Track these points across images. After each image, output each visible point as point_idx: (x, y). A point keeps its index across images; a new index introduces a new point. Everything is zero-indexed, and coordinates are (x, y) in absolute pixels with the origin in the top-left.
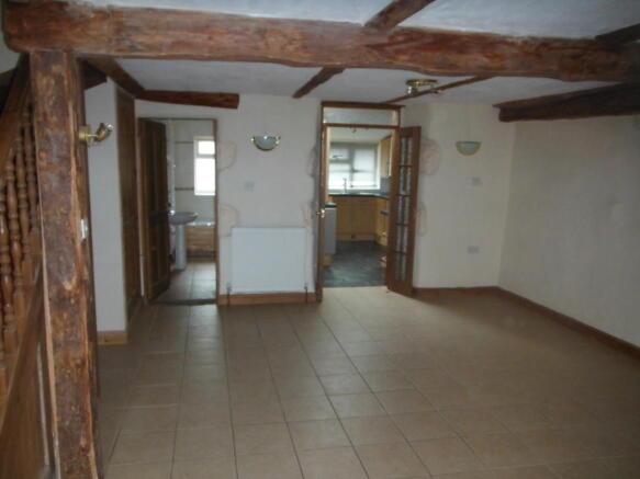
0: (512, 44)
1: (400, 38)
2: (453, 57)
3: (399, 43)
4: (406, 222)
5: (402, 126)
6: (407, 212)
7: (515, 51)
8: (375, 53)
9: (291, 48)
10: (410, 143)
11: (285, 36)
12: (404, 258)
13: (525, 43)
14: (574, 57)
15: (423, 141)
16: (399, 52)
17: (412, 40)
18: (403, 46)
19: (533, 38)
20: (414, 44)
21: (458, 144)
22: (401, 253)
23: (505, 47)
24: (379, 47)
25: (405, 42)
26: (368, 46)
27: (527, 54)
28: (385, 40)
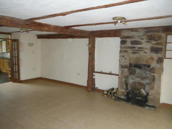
0: (52, 26)
1: (32, 23)
2: (42, 28)
3: (32, 24)
4: (17, 63)
5: (12, 39)
6: (16, 61)
7: (52, 28)
8: (27, 25)
9: (8, 23)
10: (16, 43)
11: (7, 20)
12: (17, 73)
13: (54, 26)
14: (62, 29)
15: (19, 43)
16: (32, 26)
17: (34, 24)
18: (32, 25)
19: (55, 26)
20: (34, 25)
21: (28, 44)
22: (16, 72)
23: (51, 27)
24: (28, 25)
25: (33, 24)
26: (25, 24)
27: (54, 28)
28: (29, 23)
